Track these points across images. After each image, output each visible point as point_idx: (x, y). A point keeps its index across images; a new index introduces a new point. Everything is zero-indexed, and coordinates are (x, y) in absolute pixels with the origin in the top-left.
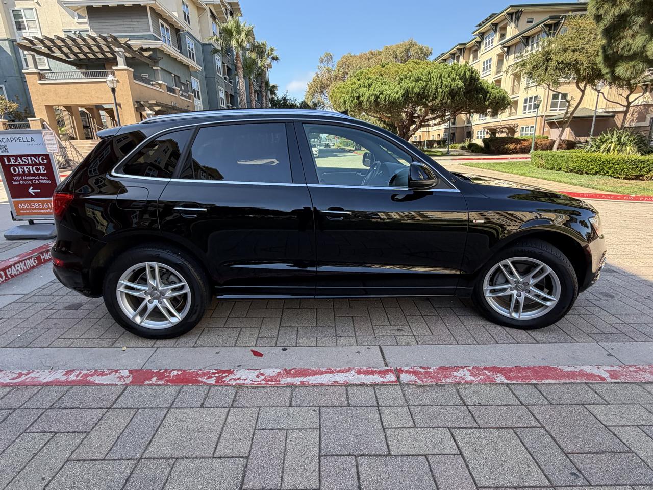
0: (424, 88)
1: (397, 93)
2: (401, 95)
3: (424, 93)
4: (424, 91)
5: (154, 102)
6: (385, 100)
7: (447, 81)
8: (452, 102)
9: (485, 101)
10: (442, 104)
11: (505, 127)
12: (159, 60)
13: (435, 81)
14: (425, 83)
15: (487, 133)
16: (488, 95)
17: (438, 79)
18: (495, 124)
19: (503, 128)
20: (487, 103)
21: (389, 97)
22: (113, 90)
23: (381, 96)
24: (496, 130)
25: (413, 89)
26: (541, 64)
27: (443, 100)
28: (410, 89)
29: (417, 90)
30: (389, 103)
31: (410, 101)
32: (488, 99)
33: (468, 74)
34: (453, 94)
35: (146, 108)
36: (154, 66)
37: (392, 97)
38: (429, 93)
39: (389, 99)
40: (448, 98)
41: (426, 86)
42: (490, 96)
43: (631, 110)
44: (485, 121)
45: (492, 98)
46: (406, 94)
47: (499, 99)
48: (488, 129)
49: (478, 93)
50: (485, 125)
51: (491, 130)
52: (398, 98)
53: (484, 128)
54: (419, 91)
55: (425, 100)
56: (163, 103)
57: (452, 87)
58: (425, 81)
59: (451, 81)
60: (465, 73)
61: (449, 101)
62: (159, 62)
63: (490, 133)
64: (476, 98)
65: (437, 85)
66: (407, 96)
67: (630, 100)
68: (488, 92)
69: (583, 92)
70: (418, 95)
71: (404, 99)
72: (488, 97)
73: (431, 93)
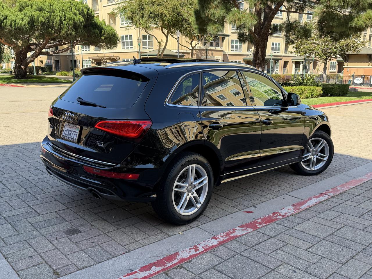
0: (48, 18)
1: (23, 20)
2: (27, 22)
3: (49, 22)
4: (49, 21)
6: (11, 25)
7: (69, 15)
8: (76, 34)
9: (101, 36)
10: (67, 35)
11: (109, 59)
13: (59, 13)
14: (49, 14)
15: (93, 62)
16: (103, 31)
17: (61, 11)
18: (99, 55)
19: (107, 59)
20: (103, 38)
21: (15, 24)
23: (5, 21)
24: (101, 60)
25: (38, 17)
26: (138, 11)
27: (68, 31)
28: (36, 18)
29: (41, 19)
30: (16, 29)
31: (36, 29)
32: (104, 35)
33: (85, 10)
34: (75, 26)
37: (18, 24)
38: (54, 24)
39: (15, 25)
40: (72, 31)
41: (50, 16)
42: (104, 32)
43: (195, 52)
44: (88, 52)
45: (106, 34)
46: (32, 21)
47: (112, 36)
48: (93, 59)
49: (94, 28)
50: (90, 55)
51: (96, 60)
52: (24, 25)
53: (89, 58)
54: (44, 20)
55: (50, 29)
57: (75, 21)
58: (48, 12)
59: (73, 15)
60: (83, 10)
61: (73, 33)
63: (95, 62)
64: (94, 33)
65: (61, 17)
66: (33, 24)
67: (193, 45)
68: (102, 28)
69: (167, 37)
70: (43, 24)
71: (30, 27)
72: (103, 33)
73: (56, 23)
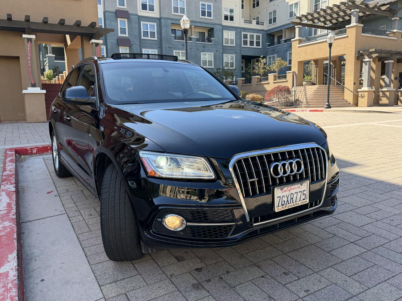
5: (373, 50)
12: (398, 10)
22: (330, 45)
35: (366, 57)
36: (393, 17)
56: (385, 50)
62: (398, 12)
